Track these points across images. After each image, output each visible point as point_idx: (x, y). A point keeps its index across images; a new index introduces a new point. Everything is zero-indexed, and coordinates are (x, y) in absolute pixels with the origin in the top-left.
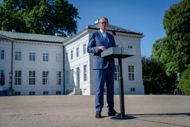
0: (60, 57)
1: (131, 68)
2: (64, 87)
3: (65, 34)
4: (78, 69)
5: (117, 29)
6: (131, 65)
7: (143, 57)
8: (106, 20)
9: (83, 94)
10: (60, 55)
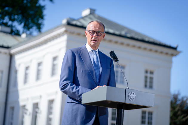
0: (2, 77)
1: (147, 115)
3: (18, 31)
4: (36, 106)
5: (126, 33)
8: (99, 28)
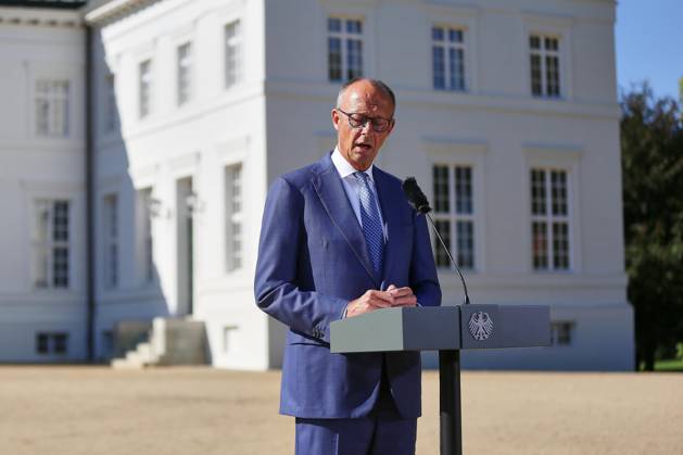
0: (67, 103)
1: (548, 185)
2: (91, 305)
4: (186, 187)
6: (548, 165)
7: (632, 95)
9: (221, 360)
10: (66, 86)
